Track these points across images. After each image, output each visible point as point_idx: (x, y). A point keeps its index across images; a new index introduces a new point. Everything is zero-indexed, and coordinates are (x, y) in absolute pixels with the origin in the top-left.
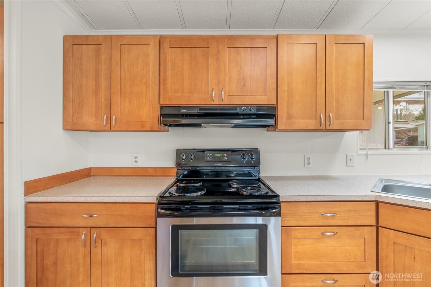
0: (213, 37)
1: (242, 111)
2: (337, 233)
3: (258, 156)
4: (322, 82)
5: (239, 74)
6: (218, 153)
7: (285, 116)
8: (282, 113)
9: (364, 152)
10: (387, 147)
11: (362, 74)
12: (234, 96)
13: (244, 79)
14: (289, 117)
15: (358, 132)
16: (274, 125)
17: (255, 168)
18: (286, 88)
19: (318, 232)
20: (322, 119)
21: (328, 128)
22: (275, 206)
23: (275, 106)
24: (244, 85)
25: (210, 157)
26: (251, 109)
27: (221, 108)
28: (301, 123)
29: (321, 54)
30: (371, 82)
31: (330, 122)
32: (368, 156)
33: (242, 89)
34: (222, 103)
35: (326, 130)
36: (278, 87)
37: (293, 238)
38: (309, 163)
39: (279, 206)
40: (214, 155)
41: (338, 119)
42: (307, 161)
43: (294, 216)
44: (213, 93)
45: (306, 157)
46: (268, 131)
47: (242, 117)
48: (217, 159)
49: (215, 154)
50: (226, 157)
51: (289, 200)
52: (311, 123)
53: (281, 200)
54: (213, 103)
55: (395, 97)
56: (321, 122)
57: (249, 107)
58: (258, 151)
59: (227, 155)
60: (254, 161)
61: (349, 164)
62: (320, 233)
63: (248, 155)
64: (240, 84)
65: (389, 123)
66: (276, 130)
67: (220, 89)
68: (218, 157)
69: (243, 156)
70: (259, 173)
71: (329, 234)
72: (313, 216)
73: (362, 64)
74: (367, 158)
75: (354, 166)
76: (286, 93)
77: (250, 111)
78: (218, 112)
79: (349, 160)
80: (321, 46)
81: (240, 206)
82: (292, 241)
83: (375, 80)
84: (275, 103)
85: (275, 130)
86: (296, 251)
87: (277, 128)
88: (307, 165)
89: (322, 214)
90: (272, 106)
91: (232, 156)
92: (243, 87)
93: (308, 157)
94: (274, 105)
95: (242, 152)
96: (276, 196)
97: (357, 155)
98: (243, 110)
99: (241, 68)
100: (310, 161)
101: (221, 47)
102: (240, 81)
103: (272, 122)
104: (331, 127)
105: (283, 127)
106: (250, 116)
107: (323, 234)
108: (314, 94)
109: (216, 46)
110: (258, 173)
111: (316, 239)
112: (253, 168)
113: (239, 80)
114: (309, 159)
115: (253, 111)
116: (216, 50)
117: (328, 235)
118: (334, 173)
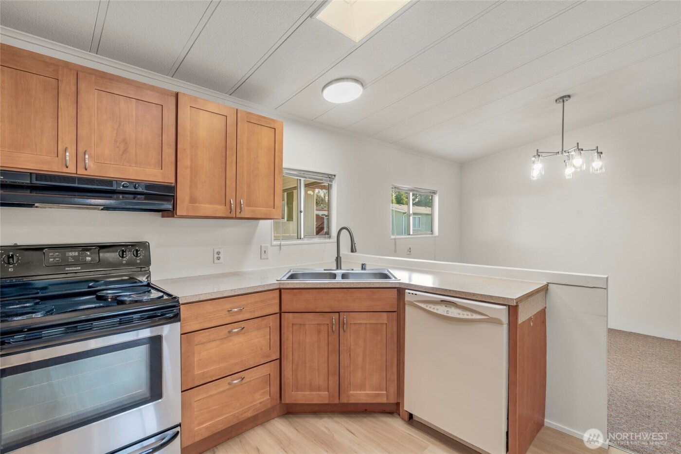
0: (67, 65)
1: (121, 187)
2: (244, 328)
3: (147, 253)
4: (232, 162)
5: (117, 134)
6: (73, 252)
7: (187, 199)
8: (183, 195)
9: (278, 243)
10: (299, 238)
11: (273, 160)
12: (106, 165)
13: (125, 141)
14: (193, 200)
15: (272, 220)
16: (172, 210)
17: (143, 269)
18: (188, 163)
19: (224, 331)
20: (232, 205)
21: (238, 215)
22: (173, 310)
23: (173, 185)
24: (125, 150)
25: (55, 258)
26: (137, 185)
27: (82, 180)
28: (207, 208)
29: (231, 130)
30: (281, 168)
31: (241, 209)
32: (282, 247)
33: (122, 155)
34: (85, 172)
35: (236, 218)
36: (178, 160)
37: (196, 345)
38: (219, 258)
39: (177, 309)
40: (65, 254)
41: (249, 206)
42: (216, 256)
43: (197, 318)
44: (67, 154)
45: (216, 251)
46: (163, 217)
47: (121, 196)
48: (71, 260)
49: (67, 253)
50: (89, 256)
51: (191, 301)
52: (221, 210)
53: (181, 302)
54: (65, 170)
55: (306, 186)
56: (231, 209)
57: (135, 183)
58: (147, 245)
59: (91, 253)
60: (140, 259)
61: (263, 256)
62: (226, 332)
63: (131, 251)
64: (118, 147)
65: (301, 212)
66: (175, 215)
67: (81, 150)
68: (73, 257)
69: (121, 253)
70: (149, 277)
71: (236, 330)
72: (219, 315)
73: (273, 149)
74: (280, 249)
75: (268, 259)
76: (188, 171)
77: (136, 188)
78: (76, 185)
79: (263, 252)
80: (231, 120)
81: (120, 319)
82: (195, 348)
83: (285, 165)
84: (173, 181)
85: (173, 216)
86: (200, 360)
87: (176, 214)
88: (216, 261)
89: (229, 311)
90: (169, 184)
91: (101, 255)
92: (123, 153)
93: (218, 250)
94: (172, 183)
95: (120, 247)
96: (175, 299)
97: (272, 246)
98: (123, 186)
99: (120, 125)
100: (219, 255)
101: (83, 85)
102: (118, 143)
103: (168, 206)
104: (242, 215)
105: (184, 214)
106: (136, 196)
107: (229, 332)
108: (224, 175)
109: (73, 81)
110: (147, 276)
111: (222, 339)
112: (139, 269)
113: (116, 141)
114: (218, 253)
115: (140, 190)
116: (74, 88)
117: (235, 332)
118: (247, 269)
